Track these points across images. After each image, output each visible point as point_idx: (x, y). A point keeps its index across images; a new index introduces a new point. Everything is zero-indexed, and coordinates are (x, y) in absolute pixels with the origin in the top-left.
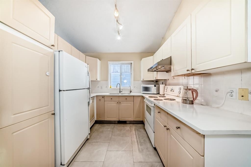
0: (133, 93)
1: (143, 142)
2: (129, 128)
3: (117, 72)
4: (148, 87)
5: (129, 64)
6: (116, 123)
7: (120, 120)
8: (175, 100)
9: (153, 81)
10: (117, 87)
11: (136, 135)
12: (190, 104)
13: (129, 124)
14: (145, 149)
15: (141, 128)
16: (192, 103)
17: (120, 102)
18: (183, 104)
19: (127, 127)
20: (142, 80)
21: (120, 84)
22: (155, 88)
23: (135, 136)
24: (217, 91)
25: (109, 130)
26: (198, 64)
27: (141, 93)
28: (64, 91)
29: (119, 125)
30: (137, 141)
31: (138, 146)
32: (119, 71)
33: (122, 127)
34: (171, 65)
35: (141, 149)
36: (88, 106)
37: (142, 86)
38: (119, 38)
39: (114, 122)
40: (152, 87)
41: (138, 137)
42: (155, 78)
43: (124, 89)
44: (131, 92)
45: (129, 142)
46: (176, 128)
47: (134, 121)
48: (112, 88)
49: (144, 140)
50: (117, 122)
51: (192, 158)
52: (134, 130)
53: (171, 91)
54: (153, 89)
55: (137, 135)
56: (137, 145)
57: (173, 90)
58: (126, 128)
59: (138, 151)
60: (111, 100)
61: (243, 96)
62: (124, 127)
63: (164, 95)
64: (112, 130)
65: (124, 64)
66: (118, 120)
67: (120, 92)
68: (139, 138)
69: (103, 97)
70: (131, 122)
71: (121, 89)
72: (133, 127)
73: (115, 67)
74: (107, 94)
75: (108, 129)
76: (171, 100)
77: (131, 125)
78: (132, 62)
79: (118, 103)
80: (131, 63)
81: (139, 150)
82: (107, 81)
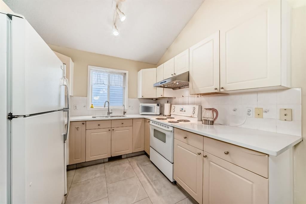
0: (127, 114)
1: (156, 179)
2: (128, 164)
3: (104, 84)
4: (150, 107)
5: (121, 74)
6: (106, 162)
7: (112, 156)
8: (189, 121)
9: (152, 99)
10: (105, 107)
11: (142, 171)
12: (210, 124)
13: (126, 159)
14: (162, 188)
15: (144, 161)
16: (212, 123)
17: (112, 129)
18: (203, 125)
19: (125, 164)
20: (141, 97)
21: (108, 103)
22: (158, 108)
23: (142, 174)
24: (235, 111)
25: (98, 175)
26: (228, 83)
27: (139, 114)
28: (25, 116)
29: (112, 163)
30: (148, 180)
31: (153, 187)
32: (106, 83)
33: (118, 166)
34: (189, 81)
35: (158, 189)
36: (64, 142)
37: (141, 105)
38: (116, 33)
39: (103, 161)
40: (155, 106)
41: (146, 175)
42: (161, 95)
43: (115, 110)
44: (125, 113)
45: (138, 186)
46: (225, 153)
47: (133, 153)
48: (94, 107)
49: (156, 176)
50: (107, 160)
51: (251, 183)
52: (136, 165)
53: (181, 111)
54: (156, 109)
55: (144, 172)
56: (150, 187)
57: (184, 110)
58: (123, 165)
59: (155, 194)
60: (98, 127)
61: (259, 115)
62: (120, 164)
63: (170, 116)
64: (104, 174)
65: (114, 73)
66: (110, 157)
67: (109, 113)
68: (148, 175)
69: (83, 124)
70: (128, 156)
71: (110, 109)
72: (134, 162)
73: (100, 77)
74: (90, 118)
75: (96, 174)
76: (185, 121)
77: (130, 159)
78: (127, 72)
79: (109, 130)
80: (125, 74)
81: (156, 192)
82: (87, 96)
